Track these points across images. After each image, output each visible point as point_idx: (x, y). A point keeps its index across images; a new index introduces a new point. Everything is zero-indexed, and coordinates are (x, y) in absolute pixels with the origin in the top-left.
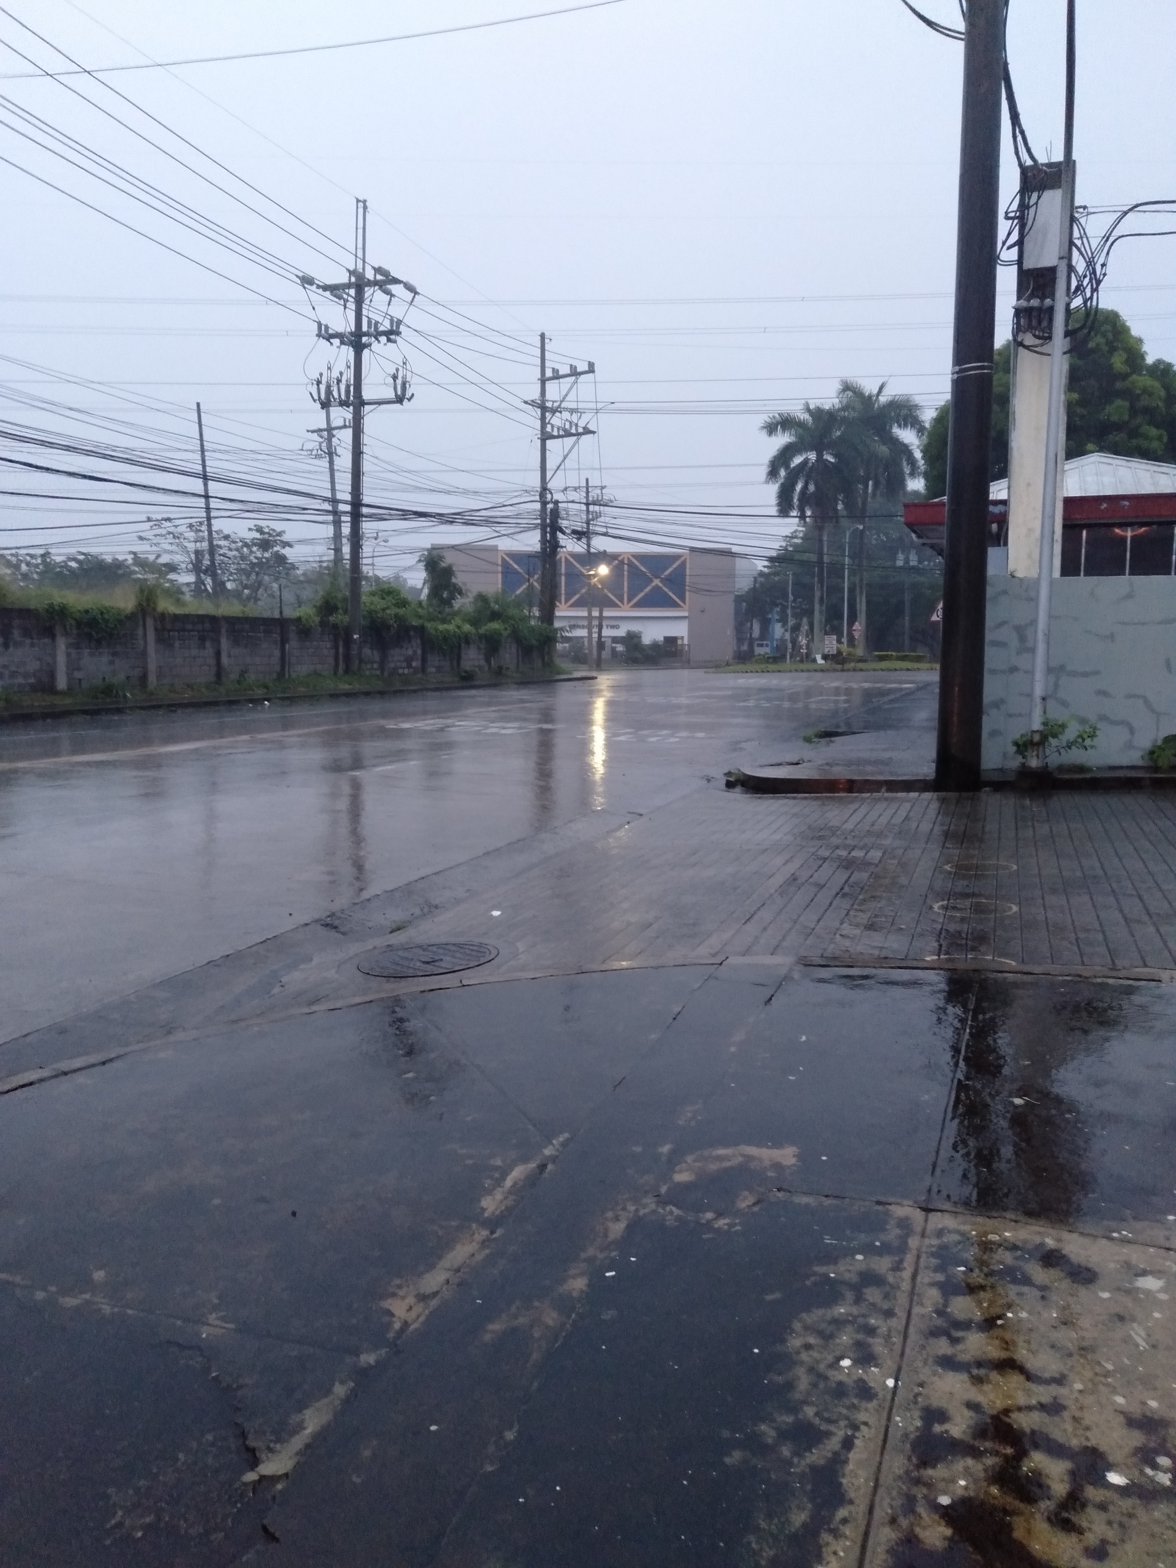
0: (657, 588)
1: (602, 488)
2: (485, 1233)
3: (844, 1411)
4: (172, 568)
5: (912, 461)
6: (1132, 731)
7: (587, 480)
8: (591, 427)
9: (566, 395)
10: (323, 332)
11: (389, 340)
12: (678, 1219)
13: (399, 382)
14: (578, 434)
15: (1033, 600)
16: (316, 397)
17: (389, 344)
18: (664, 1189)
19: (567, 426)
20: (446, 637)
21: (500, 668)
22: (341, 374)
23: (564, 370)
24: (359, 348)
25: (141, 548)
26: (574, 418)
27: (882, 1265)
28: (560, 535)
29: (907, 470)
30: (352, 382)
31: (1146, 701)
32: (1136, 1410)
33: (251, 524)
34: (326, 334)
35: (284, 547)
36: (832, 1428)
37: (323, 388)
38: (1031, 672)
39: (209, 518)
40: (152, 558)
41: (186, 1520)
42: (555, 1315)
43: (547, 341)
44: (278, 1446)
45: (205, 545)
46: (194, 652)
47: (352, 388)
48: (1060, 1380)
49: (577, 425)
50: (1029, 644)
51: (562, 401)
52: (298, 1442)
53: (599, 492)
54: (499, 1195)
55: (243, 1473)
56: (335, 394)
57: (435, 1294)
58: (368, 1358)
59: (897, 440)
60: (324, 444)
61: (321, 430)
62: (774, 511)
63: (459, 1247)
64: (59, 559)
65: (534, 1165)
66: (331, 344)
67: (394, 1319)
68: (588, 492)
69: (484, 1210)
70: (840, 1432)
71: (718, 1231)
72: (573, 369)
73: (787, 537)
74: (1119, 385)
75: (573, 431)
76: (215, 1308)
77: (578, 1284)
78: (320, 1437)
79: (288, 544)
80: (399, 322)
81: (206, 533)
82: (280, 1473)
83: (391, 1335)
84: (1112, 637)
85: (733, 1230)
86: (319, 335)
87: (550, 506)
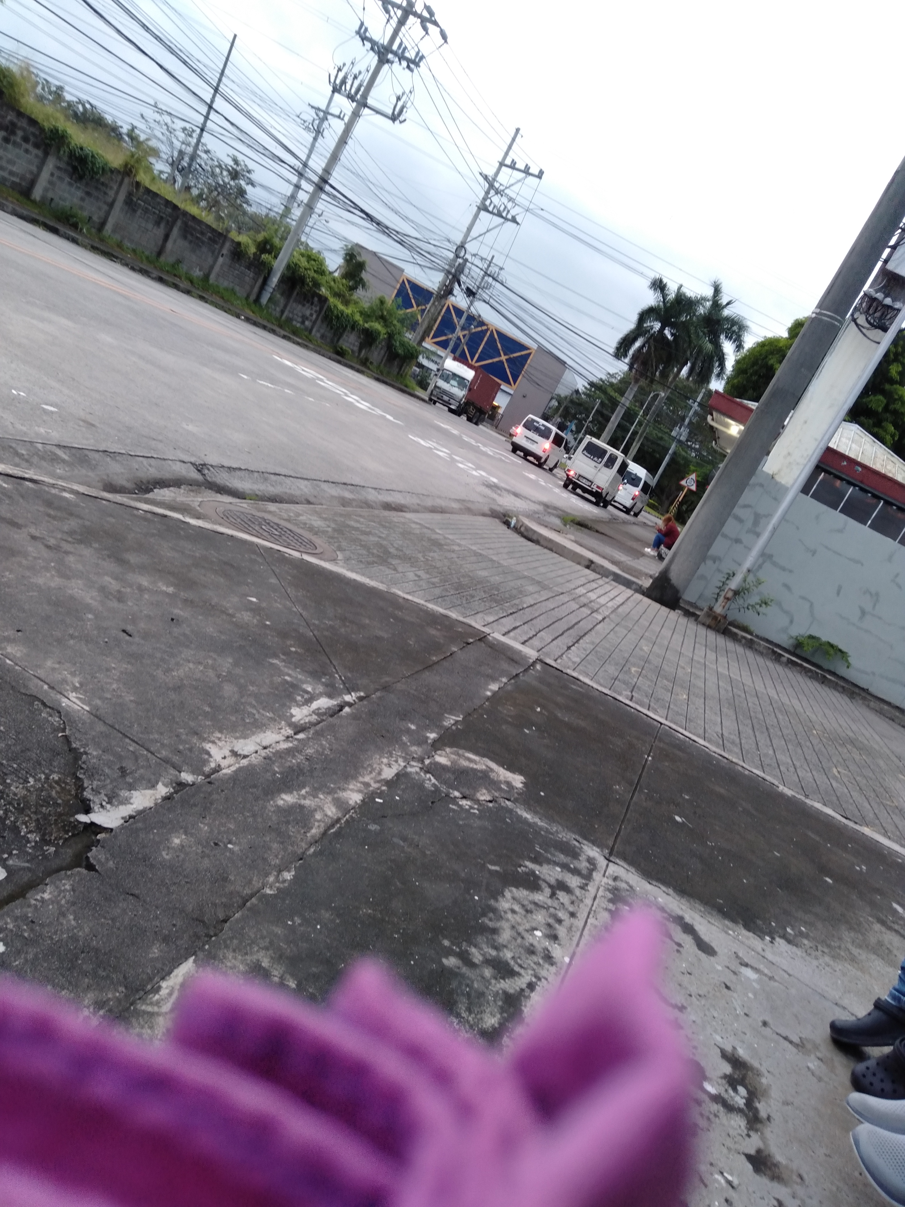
0: (501, 362)
1: (501, 269)
2: (290, 732)
3: (532, 965)
4: (155, 152)
5: (722, 365)
6: (791, 622)
7: (493, 257)
8: (518, 219)
9: (512, 185)
10: (362, 31)
11: (408, 67)
12: (434, 785)
13: (400, 104)
14: (506, 219)
15: (777, 500)
16: (332, 80)
17: (407, 70)
18: (427, 762)
19: (502, 209)
20: (340, 316)
21: (367, 359)
22: (360, 73)
23: (521, 165)
24: (383, 60)
25: (140, 125)
26: (510, 205)
27: (574, 882)
28: (456, 285)
29: (716, 371)
30: (365, 84)
31: (812, 605)
32: (729, 1048)
33: (232, 152)
34: (363, 35)
35: (248, 184)
36: (522, 971)
37: (341, 75)
38: (749, 549)
39: (202, 130)
40: (142, 137)
41: (27, 827)
42: (334, 810)
43: (519, 136)
44: (108, 806)
45: (190, 150)
46: (150, 226)
47: (362, 89)
48: (682, 1008)
49: (508, 211)
50: (758, 530)
51: (506, 188)
52: (126, 810)
53: (497, 270)
54: (306, 710)
55: (78, 812)
56: (348, 87)
57: (245, 757)
58: (187, 777)
59: (720, 346)
60: (317, 122)
61: (318, 109)
62: (612, 350)
63: (268, 733)
64: (68, 97)
65: (335, 703)
66: (364, 44)
67: (212, 759)
68: (489, 266)
69: (292, 716)
70: (527, 978)
71: (460, 806)
72: (527, 168)
73: (609, 374)
74: (887, 387)
75: (504, 214)
76: (75, 689)
77: (354, 797)
78: (142, 814)
79: (252, 183)
80: (422, 57)
81: (195, 141)
82: (106, 825)
83: (207, 769)
84: (814, 553)
85: (472, 811)
86: (358, 33)
87: (460, 261)
